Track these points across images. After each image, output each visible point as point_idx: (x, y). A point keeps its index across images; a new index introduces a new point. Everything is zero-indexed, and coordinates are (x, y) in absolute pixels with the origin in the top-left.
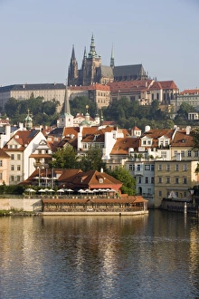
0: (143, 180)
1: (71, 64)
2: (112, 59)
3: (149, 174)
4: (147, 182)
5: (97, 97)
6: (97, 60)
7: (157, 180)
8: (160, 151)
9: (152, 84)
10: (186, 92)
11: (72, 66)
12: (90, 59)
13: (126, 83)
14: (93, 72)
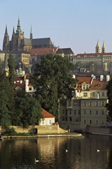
0: (73, 112)
1: (5, 37)
2: (31, 34)
3: (77, 108)
4: (75, 113)
5: (22, 58)
6: (22, 34)
7: (82, 112)
8: (83, 92)
9: (57, 50)
10: (78, 55)
12: (17, 34)
13: (40, 49)
14: (19, 42)
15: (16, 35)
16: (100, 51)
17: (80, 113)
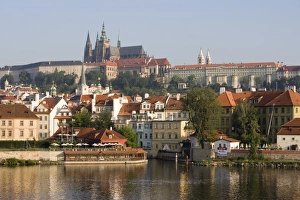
0: (144, 136)
1: (87, 45)
2: (119, 42)
3: (148, 131)
4: (146, 137)
5: (107, 71)
6: (107, 42)
7: (154, 136)
8: (156, 113)
9: (150, 61)
10: (176, 67)
11: (88, 47)
13: (130, 60)
14: (104, 51)
15: (101, 42)
16: (204, 62)
17: (151, 137)
